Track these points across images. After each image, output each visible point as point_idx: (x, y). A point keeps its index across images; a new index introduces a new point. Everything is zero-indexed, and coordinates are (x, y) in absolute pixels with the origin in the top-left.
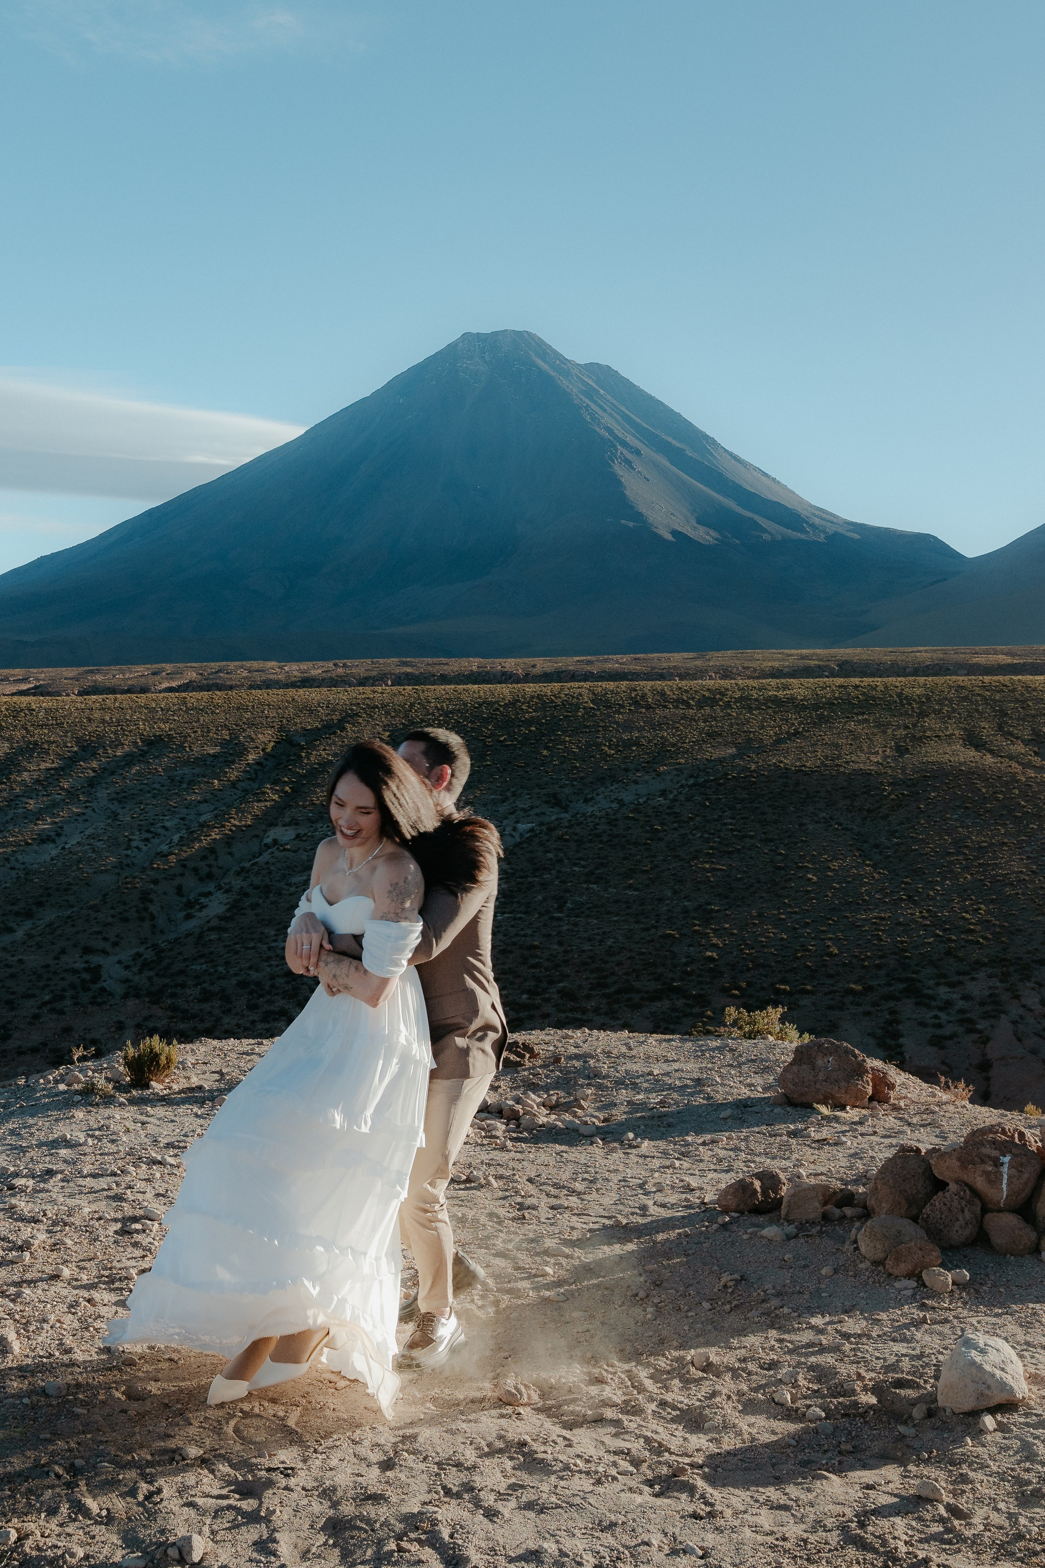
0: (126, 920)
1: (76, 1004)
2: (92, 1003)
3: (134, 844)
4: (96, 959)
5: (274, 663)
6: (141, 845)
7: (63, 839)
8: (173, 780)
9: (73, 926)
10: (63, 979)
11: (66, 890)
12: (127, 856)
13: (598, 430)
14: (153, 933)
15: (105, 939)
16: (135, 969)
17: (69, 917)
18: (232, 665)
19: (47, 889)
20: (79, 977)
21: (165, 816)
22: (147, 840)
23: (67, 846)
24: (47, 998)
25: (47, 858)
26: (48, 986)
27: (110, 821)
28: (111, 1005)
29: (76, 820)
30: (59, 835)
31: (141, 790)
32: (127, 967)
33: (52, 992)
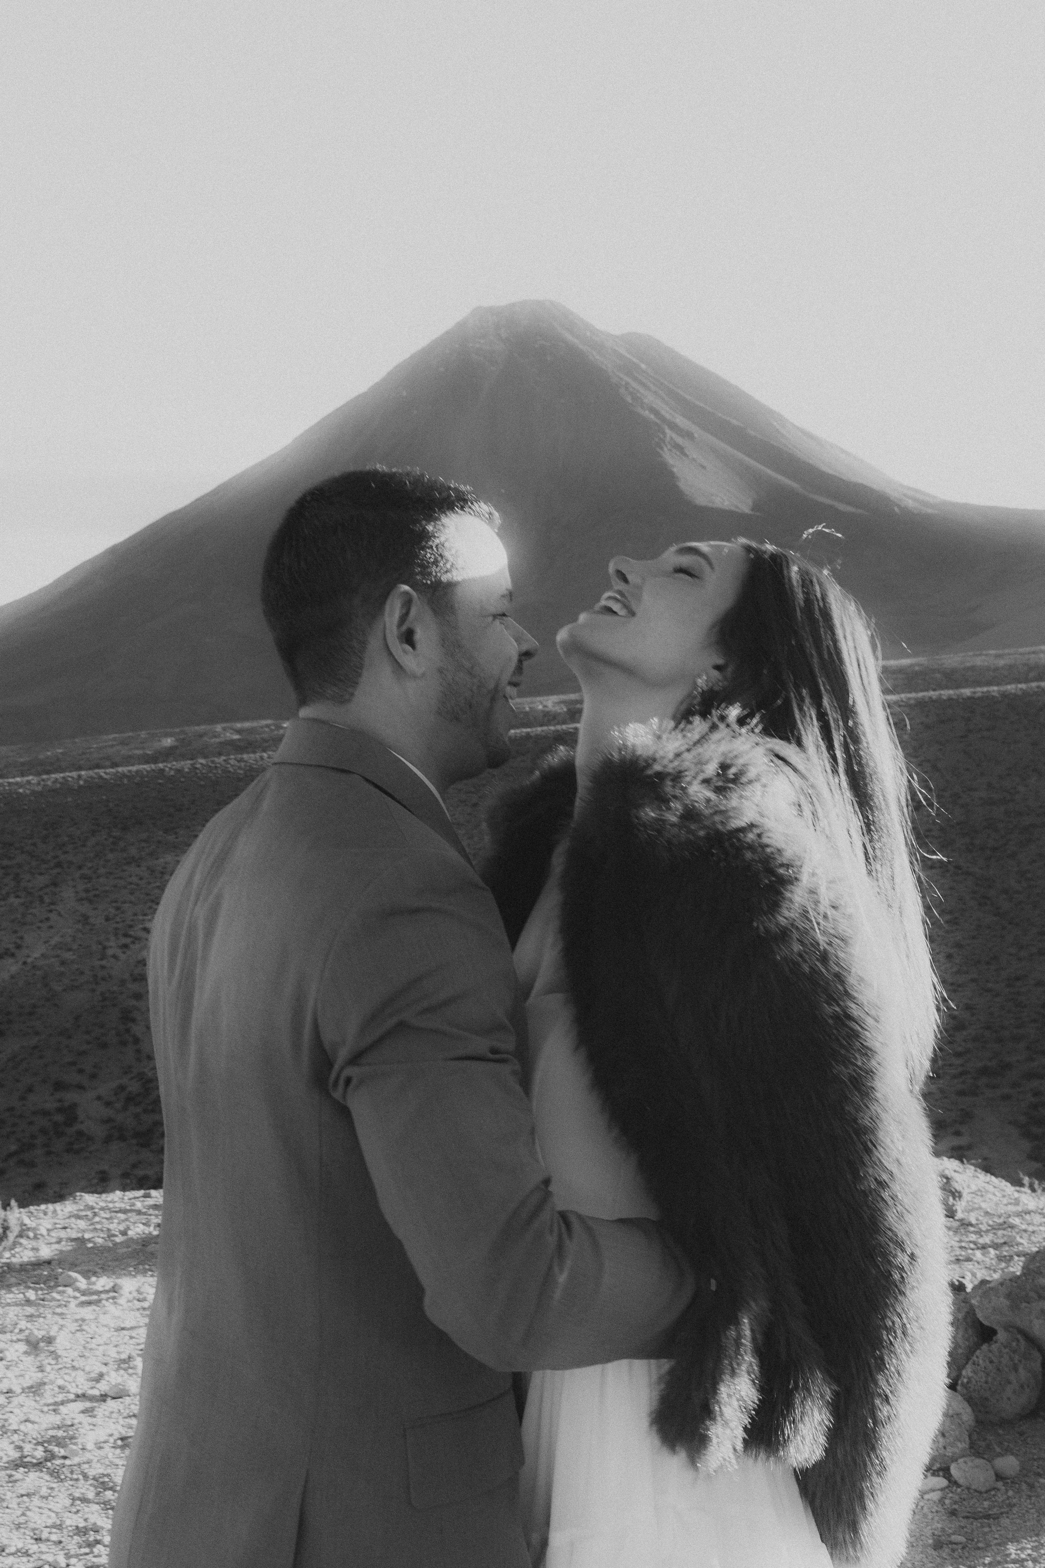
0: (104, 1046)
1: (49, 1153)
2: (68, 1151)
3: (110, 952)
4: (70, 1097)
5: (269, 722)
6: (119, 952)
7: (25, 951)
8: (153, 871)
9: (41, 1057)
10: (31, 1123)
11: (31, 1014)
12: (103, 967)
13: (639, 410)
14: (139, 1060)
15: (81, 1071)
16: (118, 1106)
17: (35, 1047)
18: (219, 728)
19: (9, 1013)
20: (50, 1120)
21: (145, 915)
22: (125, 946)
23: (29, 960)
24: (13, 1148)
25: (6, 976)
26: (14, 1132)
27: (80, 926)
28: (91, 1152)
29: (39, 928)
30: (19, 947)
31: (115, 886)
32: (108, 1104)
33: (19, 1140)
